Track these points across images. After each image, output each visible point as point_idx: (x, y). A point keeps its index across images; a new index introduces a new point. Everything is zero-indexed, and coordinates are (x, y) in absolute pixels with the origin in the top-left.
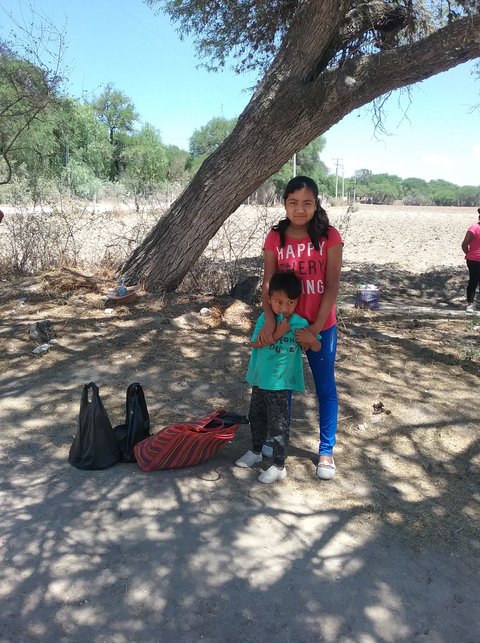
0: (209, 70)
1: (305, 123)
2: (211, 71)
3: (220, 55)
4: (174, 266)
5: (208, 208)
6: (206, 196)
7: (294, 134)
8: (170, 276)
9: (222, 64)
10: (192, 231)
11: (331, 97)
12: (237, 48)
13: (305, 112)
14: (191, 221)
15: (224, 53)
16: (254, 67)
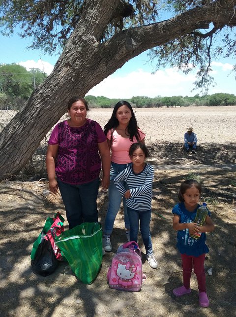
0: (4, 35)
1: (103, 67)
2: (5, 36)
3: (10, 26)
4: (17, 162)
5: (40, 122)
6: (39, 114)
7: (96, 73)
8: (14, 170)
9: (12, 32)
10: (30, 138)
11: (121, 51)
12: (21, 23)
13: (103, 60)
14: (29, 132)
15: (13, 25)
16: (30, 35)
